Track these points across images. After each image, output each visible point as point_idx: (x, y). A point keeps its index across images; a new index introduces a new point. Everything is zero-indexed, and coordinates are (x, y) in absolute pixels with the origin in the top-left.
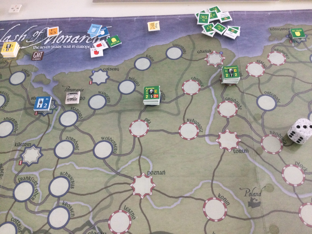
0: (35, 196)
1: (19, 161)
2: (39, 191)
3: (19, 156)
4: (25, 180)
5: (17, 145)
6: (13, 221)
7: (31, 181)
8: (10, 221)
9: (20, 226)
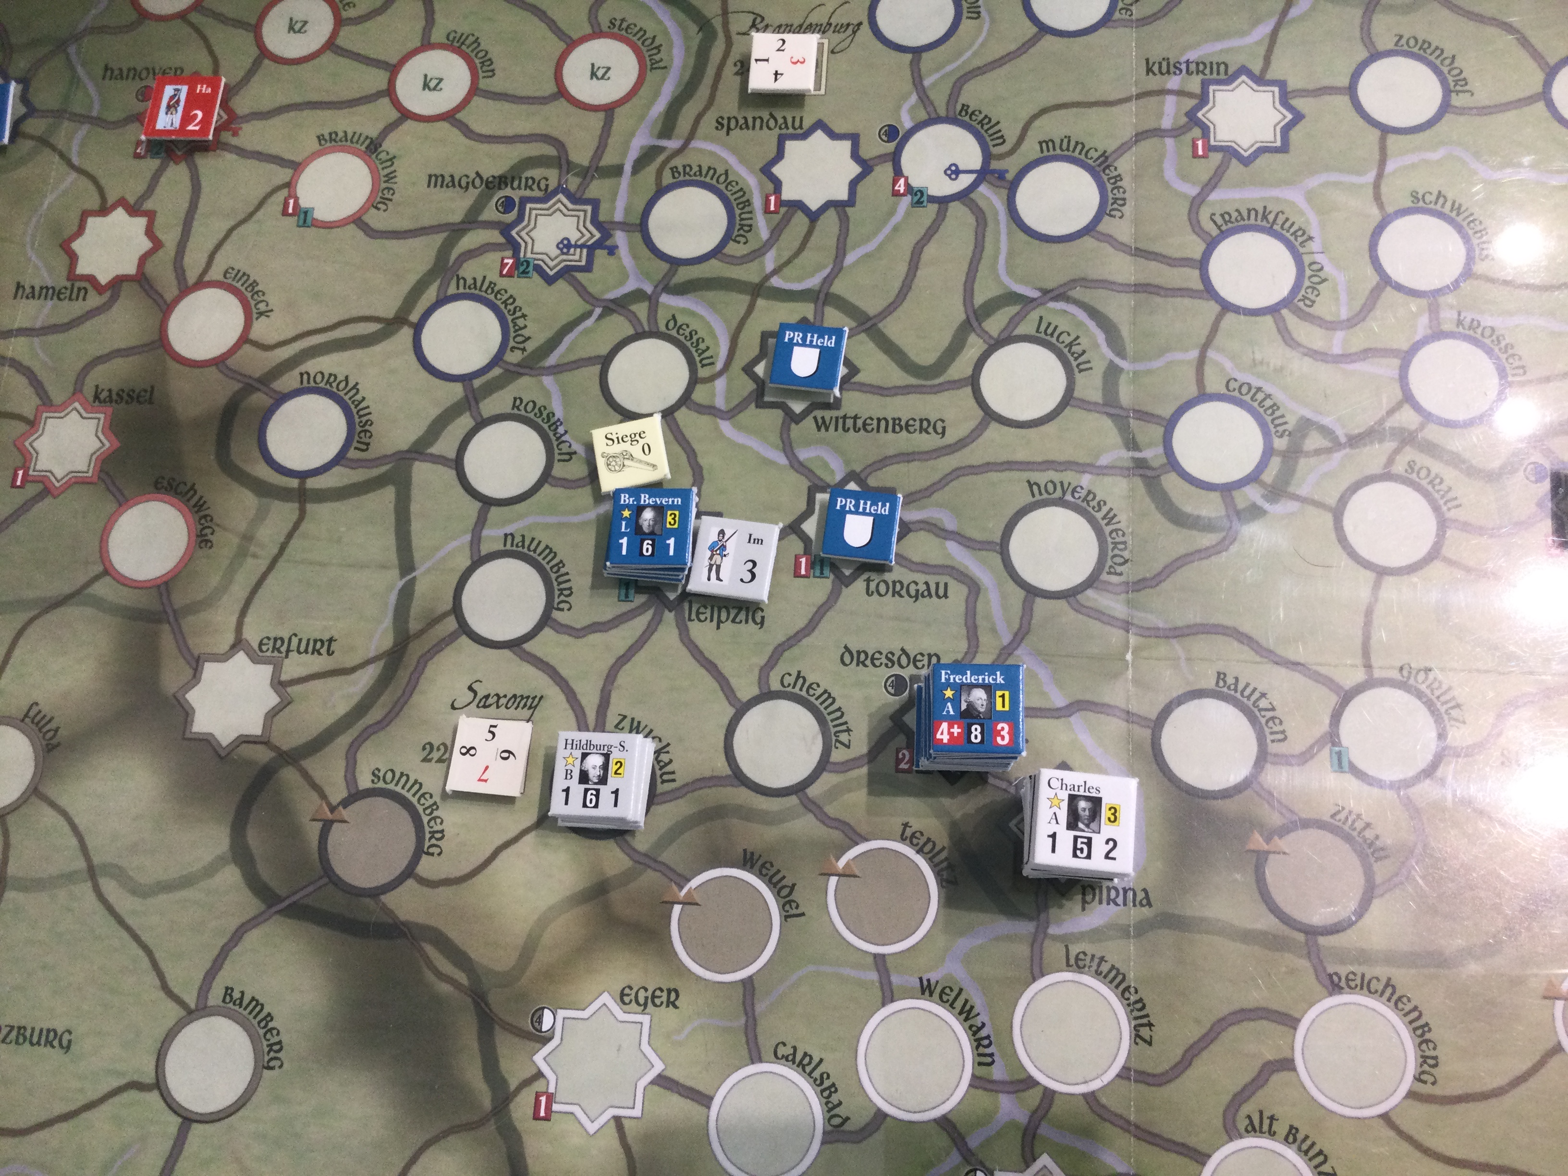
0: (1314, 288)
1: (1188, 137)
2: (1329, 270)
3: (1185, 120)
4: (1246, 222)
5: (1156, 69)
6: (1236, 394)
7: (1277, 227)
8: (1223, 390)
9: (1277, 414)
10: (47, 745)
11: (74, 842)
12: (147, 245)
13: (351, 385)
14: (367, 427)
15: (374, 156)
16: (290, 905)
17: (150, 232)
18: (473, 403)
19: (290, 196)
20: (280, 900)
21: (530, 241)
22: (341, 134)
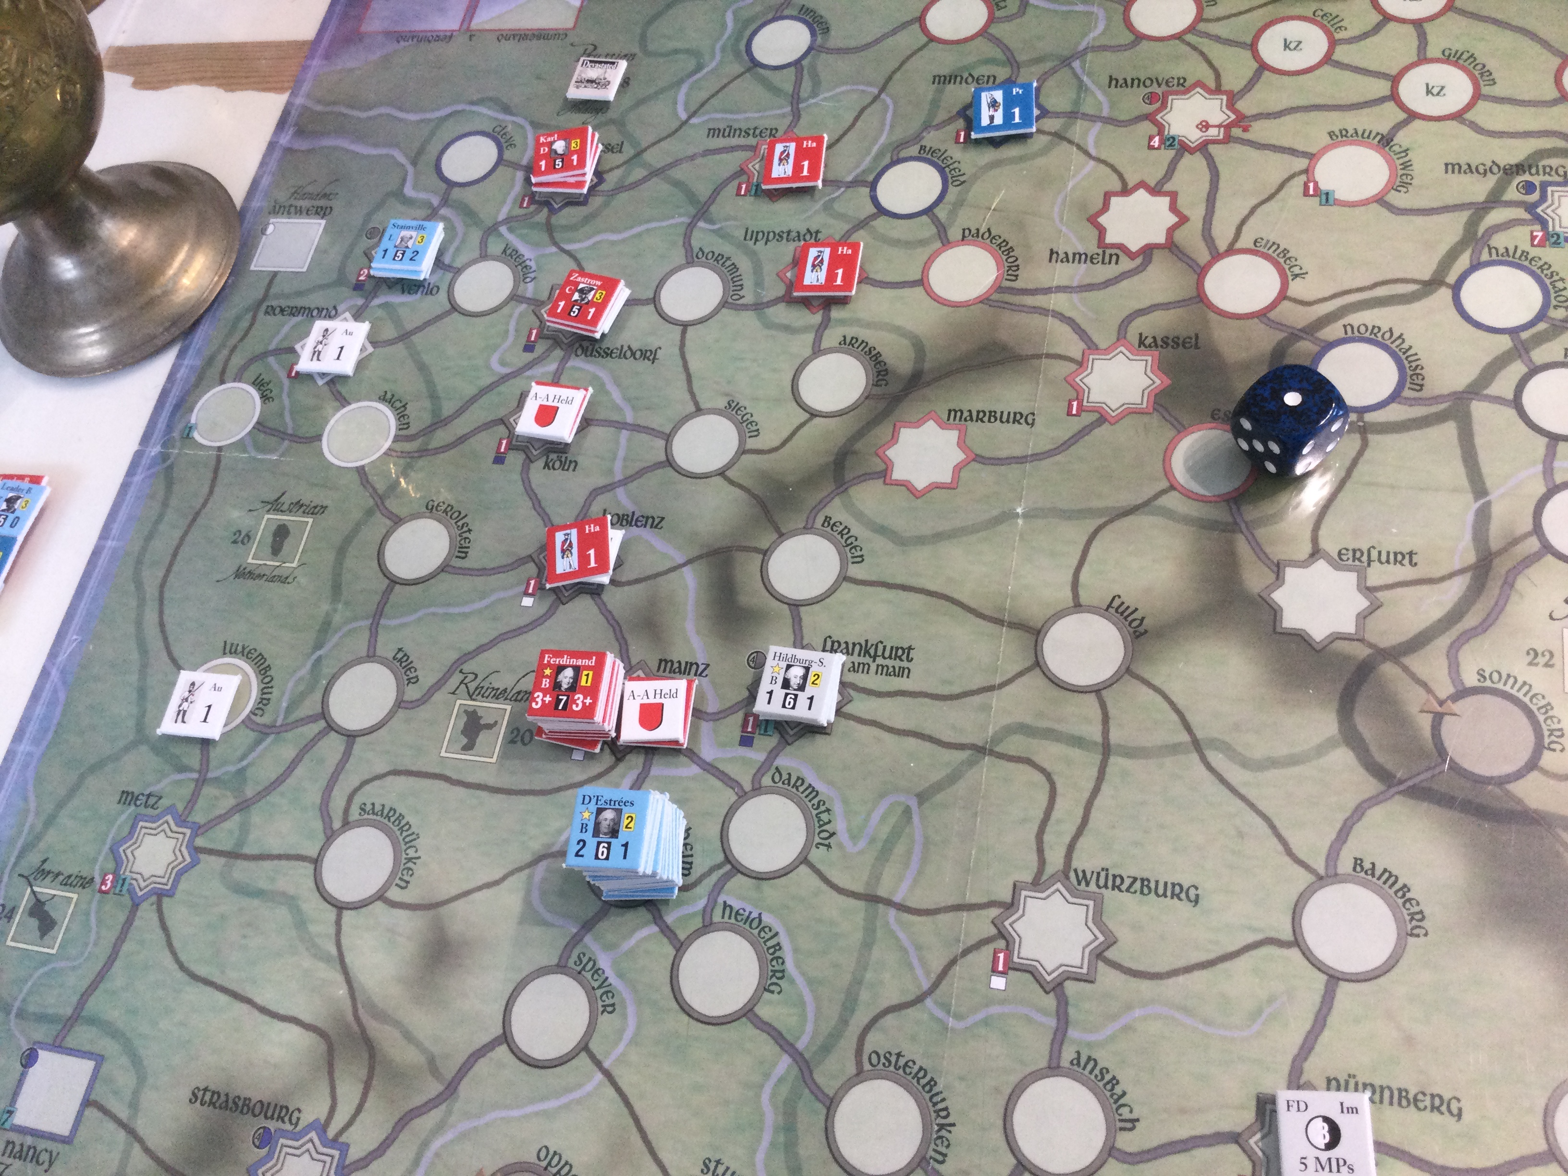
10: (1135, 632)
11: (1174, 717)
12: (1173, 219)
13: (1396, 335)
14: (1418, 371)
15: (1387, 149)
16: (1410, 787)
17: (1173, 208)
18: (1522, 352)
19: (1309, 181)
20: (1401, 782)
21: (1557, 218)
22: (1351, 132)
